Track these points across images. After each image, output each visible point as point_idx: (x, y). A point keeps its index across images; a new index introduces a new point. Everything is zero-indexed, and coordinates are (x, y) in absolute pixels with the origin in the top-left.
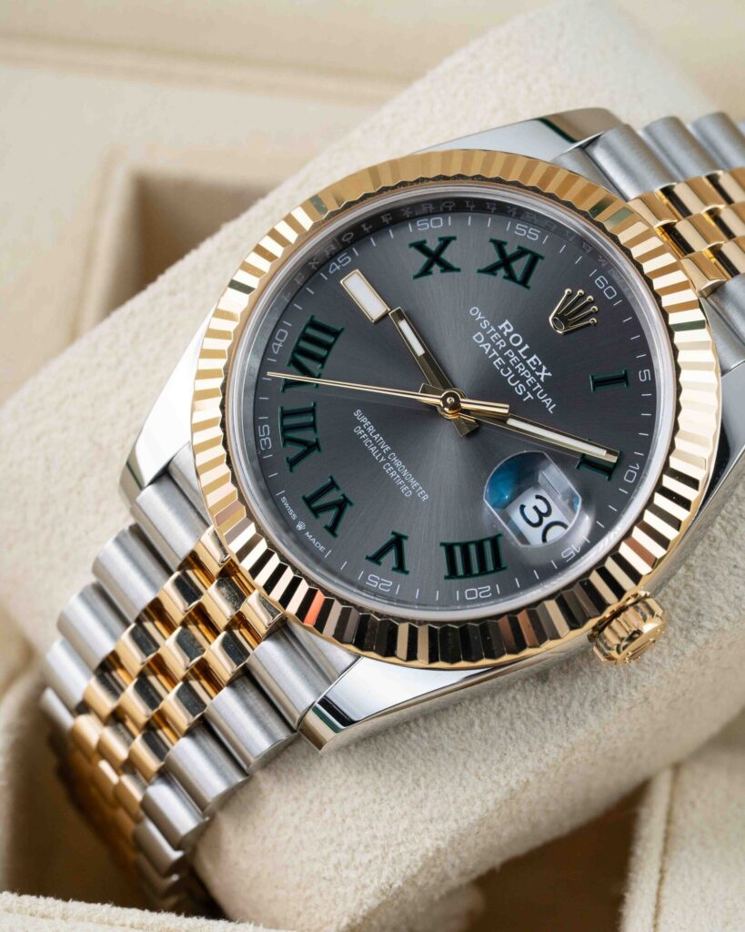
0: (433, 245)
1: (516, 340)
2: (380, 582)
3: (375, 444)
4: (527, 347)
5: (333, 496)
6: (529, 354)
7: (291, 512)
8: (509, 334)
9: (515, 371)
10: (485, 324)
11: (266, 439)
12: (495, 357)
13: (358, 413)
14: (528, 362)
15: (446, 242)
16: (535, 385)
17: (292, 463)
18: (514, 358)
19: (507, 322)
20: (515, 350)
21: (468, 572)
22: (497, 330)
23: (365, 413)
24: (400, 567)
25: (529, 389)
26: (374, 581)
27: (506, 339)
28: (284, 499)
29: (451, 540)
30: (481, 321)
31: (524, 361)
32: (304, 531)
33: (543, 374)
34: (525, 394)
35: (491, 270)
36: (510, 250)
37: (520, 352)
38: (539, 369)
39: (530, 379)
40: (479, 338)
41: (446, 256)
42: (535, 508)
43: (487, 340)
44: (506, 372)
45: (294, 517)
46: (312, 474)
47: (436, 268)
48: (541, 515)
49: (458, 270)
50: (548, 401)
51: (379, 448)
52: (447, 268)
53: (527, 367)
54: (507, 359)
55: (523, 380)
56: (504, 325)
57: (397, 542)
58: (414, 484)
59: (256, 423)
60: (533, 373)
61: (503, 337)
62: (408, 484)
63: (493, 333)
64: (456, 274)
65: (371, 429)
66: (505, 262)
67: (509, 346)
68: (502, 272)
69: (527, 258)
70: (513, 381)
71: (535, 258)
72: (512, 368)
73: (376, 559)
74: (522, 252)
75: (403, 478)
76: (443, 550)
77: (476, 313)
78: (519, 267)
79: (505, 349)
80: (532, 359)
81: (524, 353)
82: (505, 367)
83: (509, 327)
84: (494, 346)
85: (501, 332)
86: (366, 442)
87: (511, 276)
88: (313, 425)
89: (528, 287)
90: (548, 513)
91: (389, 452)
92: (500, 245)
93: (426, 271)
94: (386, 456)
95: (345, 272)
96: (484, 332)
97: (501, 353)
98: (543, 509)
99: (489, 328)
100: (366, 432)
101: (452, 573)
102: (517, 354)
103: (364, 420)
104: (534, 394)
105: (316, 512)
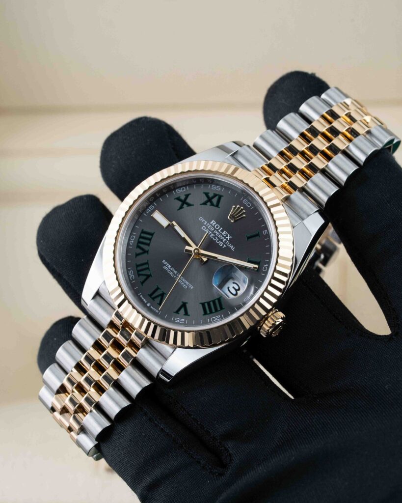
0: (183, 198)
1: (217, 227)
2: (180, 320)
3: (171, 271)
4: (221, 229)
5: (159, 292)
6: (222, 231)
7: (144, 300)
8: (215, 225)
9: (218, 238)
10: (205, 223)
11: (132, 276)
12: (211, 234)
13: (164, 261)
14: (223, 234)
15: (187, 196)
16: (226, 242)
17: (142, 283)
18: (217, 233)
19: (213, 221)
20: (217, 230)
21: (211, 312)
22: (210, 224)
23: (166, 261)
24: (186, 313)
25: (224, 243)
26: (177, 320)
27: (214, 227)
28: (141, 296)
29: (203, 302)
30: (204, 222)
31: (221, 234)
32: (150, 306)
33: (229, 237)
34: (223, 246)
35: (205, 203)
36: (211, 195)
37: (219, 231)
38: (227, 236)
39: (224, 240)
40: (204, 228)
41: (188, 201)
42: (233, 287)
43: (207, 228)
44: (215, 238)
45: (146, 302)
46: (150, 286)
47: (185, 206)
48: (236, 290)
49: (193, 205)
50: (232, 247)
51: (173, 272)
52: (189, 205)
53: (223, 236)
54: (215, 234)
55: (222, 240)
56: (212, 222)
57: (184, 305)
58: (187, 283)
59: (128, 270)
60: (225, 238)
61: (212, 226)
62: (185, 284)
63: (208, 225)
64: (192, 207)
65: (169, 266)
66: (210, 200)
67: (215, 229)
68: (209, 204)
69: (217, 198)
70: (218, 241)
71: (220, 197)
72: (217, 237)
73: (177, 312)
74: (215, 195)
75: (183, 282)
76: (201, 305)
77: (202, 219)
78: (215, 201)
79: (214, 231)
80: (224, 233)
81: (221, 231)
82: (215, 237)
83: (214, 222)
84: (210, 230)
85: (211, 225)
86: (168, 271)
87: (212, 204)
88: (148, 268)
89: (219, 208)
90: (239, 289)
91: (177, 274)
92: (207, 194)
93: (181, 207)
94: (176, 275)
95: (153, 211)
96: (205, 226)
97: (213, 232)
98: (237, 288)
99: (207, 224)
100: (168, 267)
101: (205, 313)
102: (218, 232)
103: (166, 263)
104: (226, 245)
105: (153, 299)
